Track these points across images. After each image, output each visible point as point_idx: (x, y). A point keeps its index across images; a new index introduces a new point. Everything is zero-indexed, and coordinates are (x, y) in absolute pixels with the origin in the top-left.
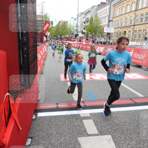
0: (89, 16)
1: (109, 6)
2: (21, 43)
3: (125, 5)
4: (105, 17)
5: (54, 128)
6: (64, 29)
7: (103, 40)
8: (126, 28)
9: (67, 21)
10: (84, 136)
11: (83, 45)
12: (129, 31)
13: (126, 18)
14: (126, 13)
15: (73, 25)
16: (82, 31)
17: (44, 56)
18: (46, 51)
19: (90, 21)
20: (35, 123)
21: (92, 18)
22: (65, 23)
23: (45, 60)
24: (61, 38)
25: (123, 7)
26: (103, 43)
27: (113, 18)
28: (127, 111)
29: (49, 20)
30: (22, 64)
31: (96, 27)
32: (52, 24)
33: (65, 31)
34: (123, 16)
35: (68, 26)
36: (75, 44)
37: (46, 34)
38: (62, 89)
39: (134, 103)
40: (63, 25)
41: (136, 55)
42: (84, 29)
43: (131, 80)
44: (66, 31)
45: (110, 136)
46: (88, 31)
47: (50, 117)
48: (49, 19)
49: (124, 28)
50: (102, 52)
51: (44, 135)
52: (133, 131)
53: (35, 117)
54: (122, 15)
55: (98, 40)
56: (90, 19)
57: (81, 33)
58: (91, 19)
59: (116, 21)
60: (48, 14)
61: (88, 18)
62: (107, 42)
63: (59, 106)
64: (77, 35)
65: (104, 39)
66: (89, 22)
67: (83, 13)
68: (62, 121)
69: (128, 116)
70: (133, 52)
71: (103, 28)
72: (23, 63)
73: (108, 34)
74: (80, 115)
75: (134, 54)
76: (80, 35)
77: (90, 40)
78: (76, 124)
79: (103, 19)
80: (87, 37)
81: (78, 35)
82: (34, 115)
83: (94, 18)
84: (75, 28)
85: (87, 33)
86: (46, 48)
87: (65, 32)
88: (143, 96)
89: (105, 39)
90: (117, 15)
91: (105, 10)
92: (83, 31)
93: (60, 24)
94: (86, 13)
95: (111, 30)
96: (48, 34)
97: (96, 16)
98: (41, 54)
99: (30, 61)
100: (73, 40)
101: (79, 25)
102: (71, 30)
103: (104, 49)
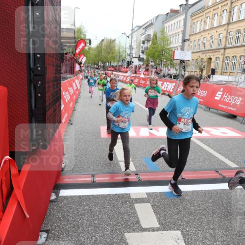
0: (151, 32)
1: (183, 17)
2: (32, 75)
4: (176, 34)
5: (87, 216)
6: (109, 53)
7: (173, 72)
8: (212, 52)
9: (115, 40)
10: (135, 232)
11: (140, 79)
12: (216, 58)
13: (211, 36)
14: (211, 29)
15: (125, 47)
16: (139, 56)
17: (75, 96)
18: (79, 87)
19: (153, 40)
20: (55, 207)
21: (155, 36)
22: (112, 42)
23: (76, 102)
24: (104, 67)
25: (207, 18)
26: (174, 76)
27: (189, 36)
28: (209, 191)
29: (85, 38)
30: (33, 108)
31: (163, 50)
32: (90, 44)
33: (111, 55)
34: (207, 33)
35: (117, 48)
36: (127, 77)
37: (80, 60)
38: (103, 151)
39: (221, 177)
40: (108, 46)
41: (228, 97)
42: (143, 52)
43: (217, 139)
44: (113, 55)
45: (179, 233)
46: (148, 56)
47: (80, 197)
48: (85, 35)
49: (209, 53)
50: (171, 91)
51: (69, 228)
52: (218, 224)
53: (55, 197)
54: (205, 31)
55: (165, 71)
56: (152, 37)
57: (137, 59)
59: (195, 41)
60: (84, 28)
61: (149, 35)
62: (180, 75)
63: (96, 179)
64: (130, 62)
65: (174, 70)
66: (151, 42)
67: (141, 27)
68: (99, 205)
69: (210, 199)
70: (221, 93)
71: (174, 52)
72: (35, 107)
73: (182, 61)
74: (129, 195)
75: (224, 96)
76: (136, 62)
78: (123, 210)
79: (174, 37)
80: (147, 65)
81: (133, 62)
82: (54, 194)
83: (159, 35)
84: (128, 51)
85: (148, 60)
86: (79, 83)
87: (112, 58)
88: (236, 166)
89: (177, 70)
90: (198, 31)
91: (177, 22)
92: (141, 57)
93: (103, 44)
94: (146, 27)
95: (187, 56)
96: (83, 60)
97: (163, 31)
98: (69, 93)
99: (47, 104)
100: (124, 70)
101: (134, 46)
102: (121, 54)
103: (174, 86)
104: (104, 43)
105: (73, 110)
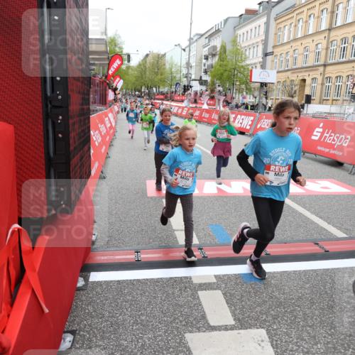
0: (217, 42)
1: (264, 20)
2: (49, 106)
3: (304, 16)
4: (254, 46)
6: (157, 74)
7: (250, 100)
8: (306, 71)
9: (165, 54)
10: (199, 331)
12: (313, 79)
13: (305, 48)
14: (305, 37)
15: (179, 64)
16: (201, 77)
17: (108, 138)
18: (113, 124)
19: (220, 53)
20: (84, 298)
21: (224, 48)
22: (160, 58)
23: (110, 146)
24: (149, 94)
25: (299, 20)
26: (251, 106)
27: (274, 47)
28: (306, 272)
29: (122, 52)
31: (234, 69)
32: (129, 61)
33: (159, 77)
34: (299, 43)
35: (168, 66)
36: (183, 108)
37: (114, 85)
39: (323, 251)
40: (156, 64)
42: (206, 72)
43: (316, 196)
44: (163, 77)
46: (213, 77)
47: (119, 282)
48: (121, 48)
49: (301, 72)
50: (248, 127)
51: (104, 327)
52: (319, 319)
53: (83, 283)
54: (295, 40)
55: (238, 99)
56: (218, 49)
57: (197, 82)
58: (221, 49)
59: (281, 55)
60: (120, 37)
61: (215, 48)
62: (261, 105)
63: (142, 256)
64: (188, 86)
65: (252, 96)
66: (217, 58)
67: (202, 35)
68: (147, 294)
70: (321, 130)
71: (251, 71)
72: (55, 154)
73: (263, 85)
74: (190, 279)
76: (196, 87)
77: (219, 100)
78: (182, 300)
79: (252, 50)
80: (212, 91)
81: (191, 87)
82: (82, 279)
83: (229, 48)
84: (184, 71)
85: (213, 83)
86: (114, 118)
87: (161, 81)
88: (344, 235)
89: (256, 98)
90: (285, 41)
91: (256, 28)
92: (203, 78)
93: (148, 61)
94: (211, 36)
95: (270, 76)
96: (119, 84)
97: (234, 42)
98: (100, 132)
100: (178, 98)
101: (193, 63)
102: (175, 75)
103: (252, 121)
104: (149, 59)
105: (107, 158)
